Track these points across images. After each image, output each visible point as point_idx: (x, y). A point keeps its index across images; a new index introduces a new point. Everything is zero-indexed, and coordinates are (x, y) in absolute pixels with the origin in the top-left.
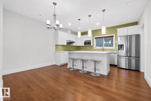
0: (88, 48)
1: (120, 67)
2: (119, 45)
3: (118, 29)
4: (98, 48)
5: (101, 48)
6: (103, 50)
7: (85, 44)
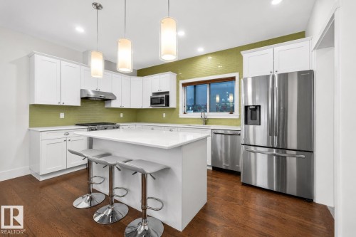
0: (164, 115)
1: (253, 184)
2: (246, 108)
3: (245, 54)
4: (191, 115)
5: (198, 115)
6: (206, 121)
7: (152, 104)
